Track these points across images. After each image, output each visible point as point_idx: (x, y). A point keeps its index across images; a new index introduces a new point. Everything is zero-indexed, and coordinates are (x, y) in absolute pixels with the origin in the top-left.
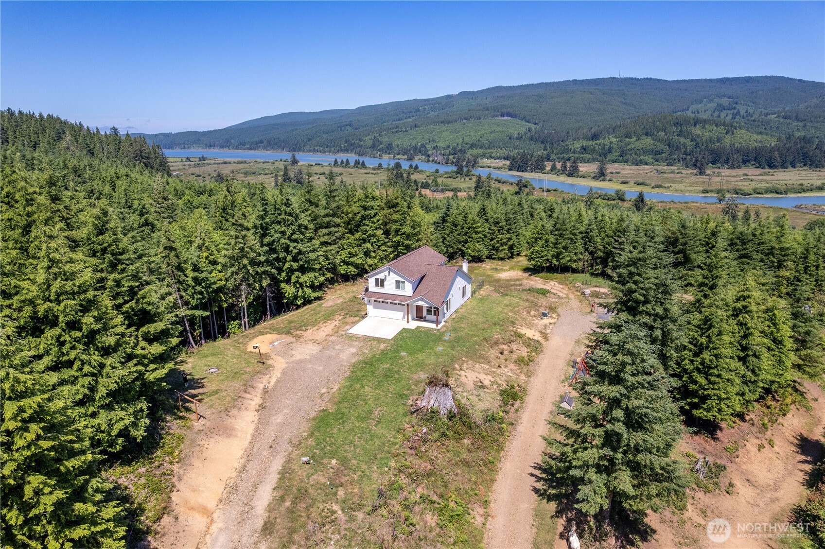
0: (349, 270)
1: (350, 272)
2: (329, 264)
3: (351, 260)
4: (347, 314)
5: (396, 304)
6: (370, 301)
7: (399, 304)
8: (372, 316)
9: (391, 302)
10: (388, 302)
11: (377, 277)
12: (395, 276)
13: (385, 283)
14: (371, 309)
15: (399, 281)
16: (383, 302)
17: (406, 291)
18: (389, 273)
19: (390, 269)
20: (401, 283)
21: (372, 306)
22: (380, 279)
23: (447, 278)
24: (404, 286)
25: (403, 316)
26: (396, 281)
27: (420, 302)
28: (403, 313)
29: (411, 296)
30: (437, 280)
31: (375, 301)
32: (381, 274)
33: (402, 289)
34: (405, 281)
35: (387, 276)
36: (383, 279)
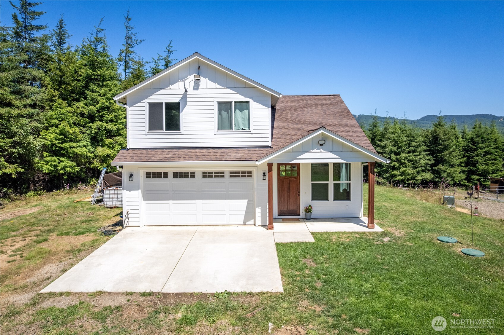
0: (62, 165)
1: (63, 169)
2: (14, 145)
3: (66, 145)
4: (50, 231)
5: (221, 175)
6: (131, 176)
7: (233, 175)
8: (139, 226)
9: (204, 173)
10: (194, 173)
11: (154, 99)
12: (216, 88)
13: (181, 114)
14: (137, 203)
15: (230, 103)
16: (176, 175)
17: (252, 134)
18: (198, 81)
19: (199, 68)
20: (237, 110)
21: (140, 191)
22: (166, 103)
23: (332, 110)
24: (246, 119)
25: (246, 212)
26: (219, 103)
27: (315, 150)
28: (246, 201)
29: (270, 145)
30: (312, 115)
31: (149, 175)
32: (170, 89)
33: (239, 130)
34: (248, 102)
35: (189, 91)
36: (178, 104)
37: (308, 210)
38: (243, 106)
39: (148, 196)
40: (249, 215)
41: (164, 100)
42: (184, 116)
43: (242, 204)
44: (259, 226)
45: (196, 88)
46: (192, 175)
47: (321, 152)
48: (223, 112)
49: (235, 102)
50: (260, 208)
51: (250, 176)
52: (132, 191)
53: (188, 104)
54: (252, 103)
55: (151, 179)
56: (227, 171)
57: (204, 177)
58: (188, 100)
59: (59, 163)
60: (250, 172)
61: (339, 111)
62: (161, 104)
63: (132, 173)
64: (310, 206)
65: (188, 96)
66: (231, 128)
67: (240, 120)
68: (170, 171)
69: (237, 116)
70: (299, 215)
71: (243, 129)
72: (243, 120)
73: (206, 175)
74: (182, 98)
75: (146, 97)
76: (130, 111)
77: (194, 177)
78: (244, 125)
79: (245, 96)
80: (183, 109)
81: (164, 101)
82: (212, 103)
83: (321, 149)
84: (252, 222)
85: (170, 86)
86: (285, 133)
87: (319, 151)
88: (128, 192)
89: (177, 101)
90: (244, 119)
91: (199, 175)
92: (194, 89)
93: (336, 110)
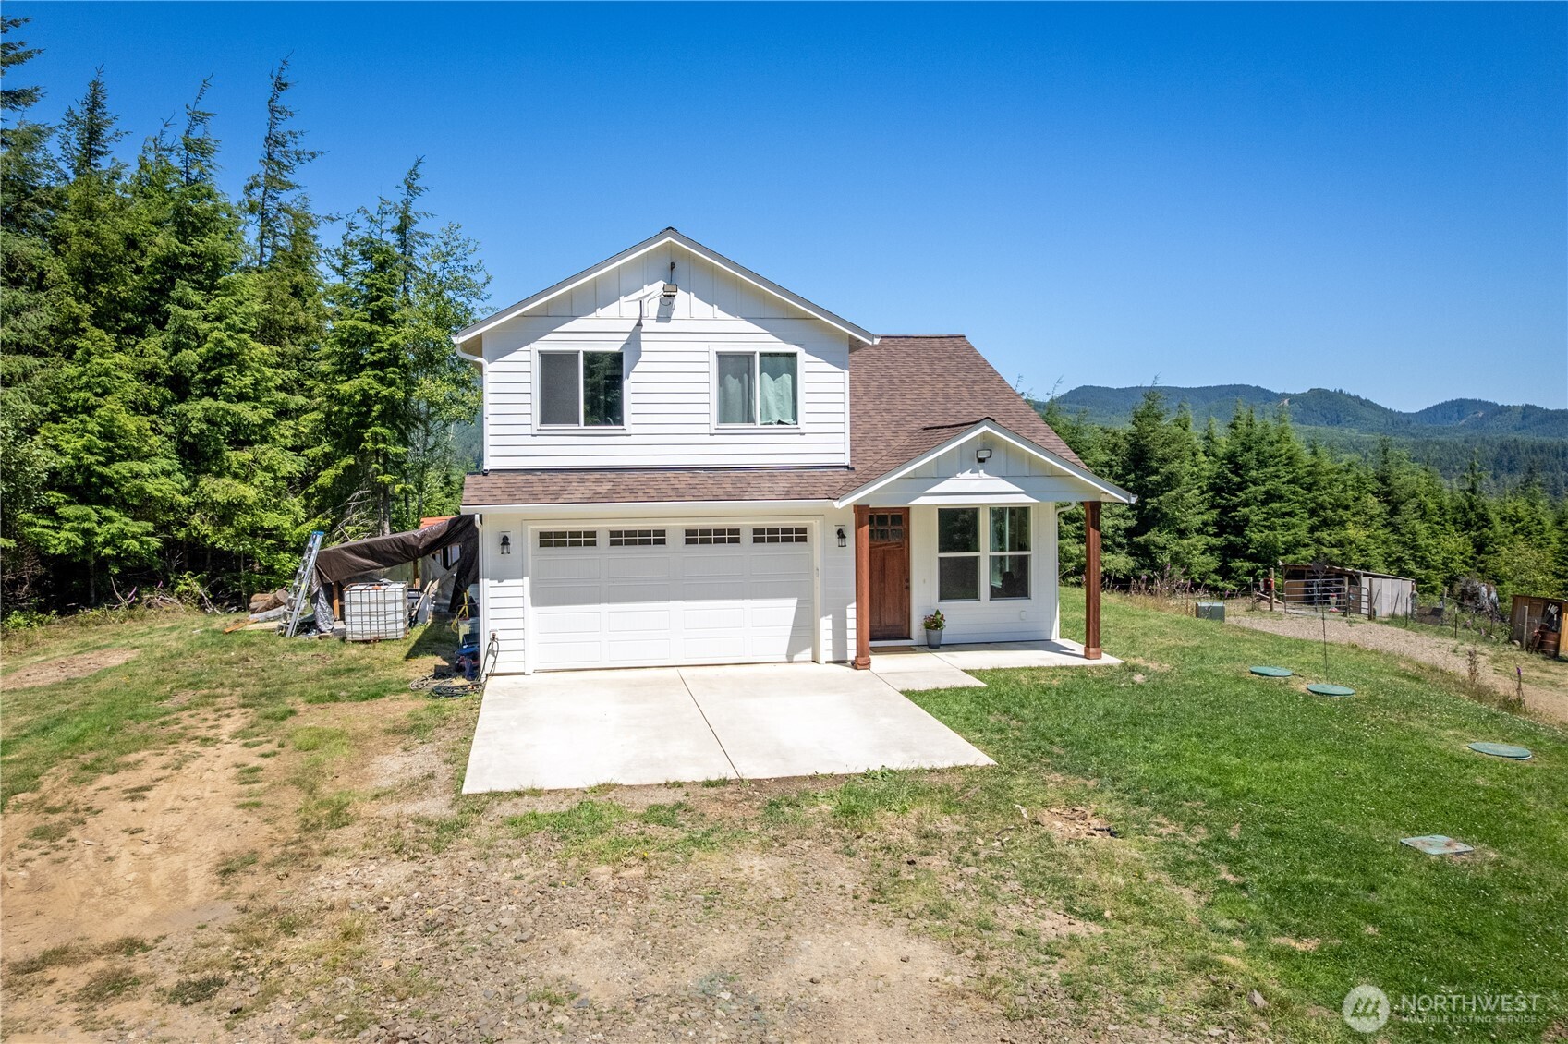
0: (108, 530)
3: (121, 469)
5: (733, 536)
6: (505, 541)
7: (760, 536)
8: (523, 674)
9: (688, 532)
10: (663, 533)
11: (555, 342)
12: (715, 319)
13: (626, 383)
14: (518, 613)
15: (750, 356)
16: (618, 538)
17: (803, 434)
18: (668, 298)
19: (673, 266)
20: (765, 375)
21: (526, 581)
22: (585, 353)
23: (961, 375)
24: (786, 397)
25: (795, 628)
26: (722, 357)
27: (967, 474)
28: (793, 602)
29: (847, 462)
30: (916, 389)
31: (546, 540)
32: (598, 318)
33: (770, 424)
34: (793, 355)
35: (647, 325)
36: (617, 358)
37: (934, 623)
38: (782, 364)
39: (544, 596)
40: (803, 635)
41: (583, 346)
42: (632, 389)
43: (783, 610)
44: (827, 662)
45: (665, 316)
46: (659, 538)
47: (981, 478)
48: (729, 378)
49: (761, 354)
50: (830, 617)
51: (804, 539)
52: (506, 582)
53: (644, 357)
54: (803, 357)
55: (553, 550)
56: (746, 526)
57: (688, 542)
58: (644, 346)
59: (99, 523)
60: (804, 530)
61: (977, 378)
62: (574, 355)
63: (507, 534)
64: (938, 613)
65: (643, 336)
66: (750, 420)
67: (772, 399)
68: (603, 528)
69: (765, 389)
70: (908, 638)
71: (780, 422)
72: (779, 400)
73: (692, 537)
74: (628, 343)
75: (535, 339)
76: (493, 372)
77: (663, 542)
78: (782, 413)
79: (785, 340)
80: (630, 370)
81: (583, 348)
82: (704, 357)
83: (982, 471)
84: (807, 654)
85: (598, 310)
86: (866, 432)
87: (976, 475)
88: (495, 583)
89: (615, 348)
90: (780, 398)
91: (675, 539)
92: (659, 319)
93: (969, 376)
